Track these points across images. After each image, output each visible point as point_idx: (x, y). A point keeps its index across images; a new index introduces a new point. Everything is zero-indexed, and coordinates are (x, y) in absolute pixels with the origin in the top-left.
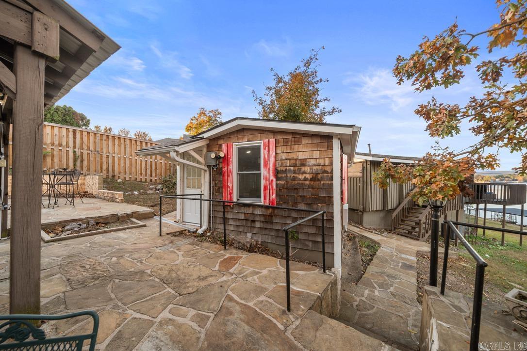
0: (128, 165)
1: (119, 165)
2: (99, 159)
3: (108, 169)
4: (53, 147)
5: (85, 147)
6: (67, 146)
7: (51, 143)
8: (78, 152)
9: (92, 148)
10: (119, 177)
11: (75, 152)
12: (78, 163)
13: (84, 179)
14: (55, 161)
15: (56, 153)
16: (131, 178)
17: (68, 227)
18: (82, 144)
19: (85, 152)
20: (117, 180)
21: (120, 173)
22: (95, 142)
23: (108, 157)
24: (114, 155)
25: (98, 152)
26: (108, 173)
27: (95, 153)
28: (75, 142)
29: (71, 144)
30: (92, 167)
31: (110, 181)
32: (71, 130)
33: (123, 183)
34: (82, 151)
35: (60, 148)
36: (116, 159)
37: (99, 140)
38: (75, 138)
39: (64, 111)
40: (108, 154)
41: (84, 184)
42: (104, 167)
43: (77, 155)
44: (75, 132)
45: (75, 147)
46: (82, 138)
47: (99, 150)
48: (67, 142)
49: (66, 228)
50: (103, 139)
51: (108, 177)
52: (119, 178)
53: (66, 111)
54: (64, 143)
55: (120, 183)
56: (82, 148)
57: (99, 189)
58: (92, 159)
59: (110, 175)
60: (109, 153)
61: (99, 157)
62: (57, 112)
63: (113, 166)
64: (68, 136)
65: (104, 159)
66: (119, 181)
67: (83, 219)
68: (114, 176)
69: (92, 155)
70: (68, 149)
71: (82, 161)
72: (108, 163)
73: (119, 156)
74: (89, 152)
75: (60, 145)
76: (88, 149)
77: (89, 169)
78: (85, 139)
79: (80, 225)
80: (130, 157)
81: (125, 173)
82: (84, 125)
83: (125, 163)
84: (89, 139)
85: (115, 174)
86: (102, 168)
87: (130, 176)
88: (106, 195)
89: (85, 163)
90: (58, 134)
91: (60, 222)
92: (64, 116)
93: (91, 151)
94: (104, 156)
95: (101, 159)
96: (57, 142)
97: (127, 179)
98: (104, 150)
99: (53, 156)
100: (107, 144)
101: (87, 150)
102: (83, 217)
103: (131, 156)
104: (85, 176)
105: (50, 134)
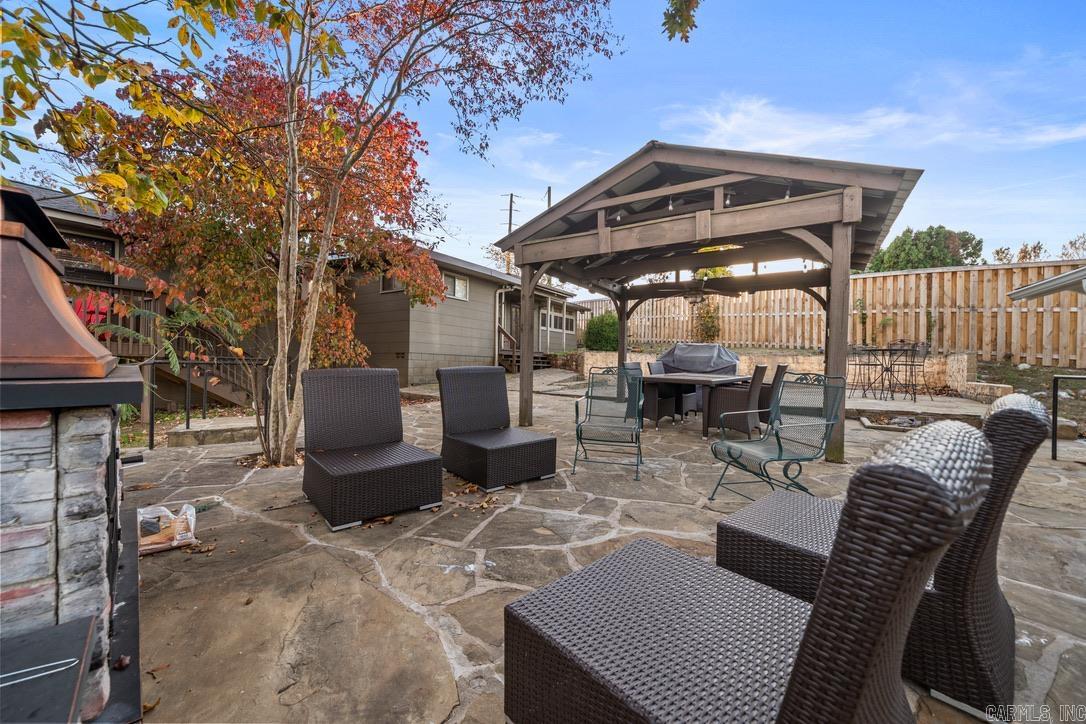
0: (1048, 328)
1: (1024, 330)
2: (975, 323)
3: (994, 342)
4: (895, 311)
5: (948, 302)
6: (917, 304)
7: (893, 304)
8: (935, 314)
9: (960, 302)
10: (1022, 358)
11: (929, 314)
12: (935, 334)
13: (945, 364)
14: (899, 332)
15: (899, 319)
16: (1057, 360)
17: (896, 420)
18: (942, 297)
19: (947, 312)
20: (1016, 366)
21: (1024, 349)
22: (967, 289)
23: (995, 316)
24: (1009, 310)
25: (973, 307)
26: (995, 350)
27: (967, 310)
28: (929, 296)
29: (923, 301)
30: (961, 339)
31: (999, 368)
32: (923, 276)
33: (1032, 372)
34: (941, 310)
35: (906, 310)
36: (1016, 319)
37: (976, 284)
38: (929, 288)
39: (928, 239)
40: (995, 310)
41: (944, 372)
42: (987, 338)
43: (933, 319)
44: (929, 276)
45: (929, 304)
46: (942, 287)
47: (976, 303)
48: (917, 299)
49: (892, 421)
50: (985, 279)
51: (994, 359)
52: (1023, 360)
53: (932, 238)
54: (912, 301)
55: (1024, 371)
56: (941, 304)
57: (968, 381)
58: (960, 323)
59: (1001, 353)
60: (999, 306)
61: (976, 318)
62: (916, 245)
63: (1008, 334)
64: (918, 287)
65: (987, 321)
66: (1022, 366)
67: (918, 414)
68: (1008, 357)
69: (960, 315)
70: (918, 310)
71: (941, 330)
72: (994, 329)
73: (1025, 310)
74: (954, 310)
75: (906, 305)
76: (954, 304)
77: (954, 344)
78: (948, 285)
79: (912, 420)
80: (1056, 309)
81: (1040, 348)
82: (969, 255)
83: (1040, 325)
84: (956, 285)
85: (1013, 352)
86: (980, 340)
87: (1056, 357)
88: (979, 391)
89: (947, 332)
90: (902, 287)
91: (887, 412)
92: (928, 248)
93: (960, 308)
94: (987, 314)
95: (980, 321)
96: (901, 302)
97: (1047, 362)
98: (987, 303)
99: (895, 325)
100: (993, 289)
101: (951, 307)
102: (919, 411)
103: (1058, 306)
104: (946, 356)
105: (892, 290)
